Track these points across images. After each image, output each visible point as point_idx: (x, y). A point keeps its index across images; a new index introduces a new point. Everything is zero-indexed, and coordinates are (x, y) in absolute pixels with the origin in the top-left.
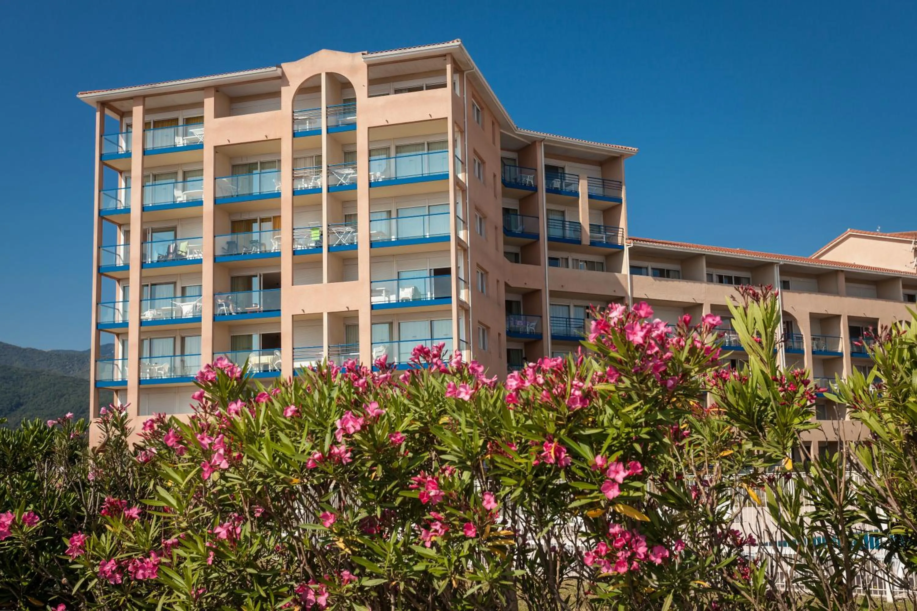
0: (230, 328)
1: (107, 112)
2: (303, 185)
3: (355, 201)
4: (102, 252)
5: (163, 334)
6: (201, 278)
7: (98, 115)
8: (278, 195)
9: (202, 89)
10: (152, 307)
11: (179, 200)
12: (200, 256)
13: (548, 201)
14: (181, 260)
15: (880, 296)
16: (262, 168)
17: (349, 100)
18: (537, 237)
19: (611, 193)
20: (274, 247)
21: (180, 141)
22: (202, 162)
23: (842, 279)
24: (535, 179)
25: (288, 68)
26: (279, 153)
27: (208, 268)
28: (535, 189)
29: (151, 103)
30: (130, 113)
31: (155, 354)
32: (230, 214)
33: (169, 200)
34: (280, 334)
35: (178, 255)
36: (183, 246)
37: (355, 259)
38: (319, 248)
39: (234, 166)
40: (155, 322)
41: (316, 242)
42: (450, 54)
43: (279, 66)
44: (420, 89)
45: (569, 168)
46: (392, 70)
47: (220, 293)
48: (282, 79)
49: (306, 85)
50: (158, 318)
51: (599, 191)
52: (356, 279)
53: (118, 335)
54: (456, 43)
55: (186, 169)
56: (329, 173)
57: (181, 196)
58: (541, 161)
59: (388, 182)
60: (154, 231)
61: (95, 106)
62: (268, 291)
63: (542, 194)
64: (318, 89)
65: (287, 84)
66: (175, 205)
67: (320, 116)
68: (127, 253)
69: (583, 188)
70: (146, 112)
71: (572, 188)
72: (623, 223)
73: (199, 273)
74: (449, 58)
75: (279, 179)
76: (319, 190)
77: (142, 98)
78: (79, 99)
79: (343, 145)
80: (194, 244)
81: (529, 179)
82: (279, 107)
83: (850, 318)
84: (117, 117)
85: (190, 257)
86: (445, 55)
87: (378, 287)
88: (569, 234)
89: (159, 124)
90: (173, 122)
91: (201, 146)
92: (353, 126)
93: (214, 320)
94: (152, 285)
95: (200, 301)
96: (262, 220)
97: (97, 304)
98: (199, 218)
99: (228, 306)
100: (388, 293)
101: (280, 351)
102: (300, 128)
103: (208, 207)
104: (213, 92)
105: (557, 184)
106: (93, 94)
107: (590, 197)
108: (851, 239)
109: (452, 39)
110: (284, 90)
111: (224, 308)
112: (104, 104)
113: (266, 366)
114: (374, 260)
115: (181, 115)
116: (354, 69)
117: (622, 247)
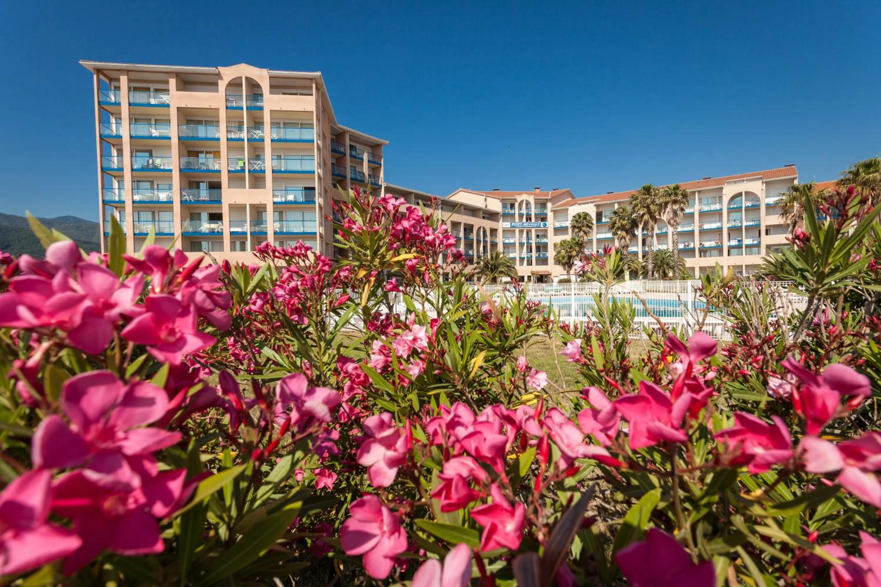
0: (189, 208)
1: (101, 77)
2: (233, 136)
3: (263, 149)
4: (103, 160)
5: (146, 209)
6: (172, 180)
7: (95, 77)
8: (218, 139)
9: (167, 73)
10: (138, 194)
11: (154, 135)
12: (171, 168)
13: (351, 161)
14: (156, 169)
15: (473, 216)
16: (205, 124)
17: (259, 94)
18: (345, 177)
19: (377, 161)
20: (217, 167)
21: (153, 101)
22: (169, 115)
23: (462, 207)
24: (345, 150)
25: (222, 70)
26: (218, 117)
27: (176, 175)
28: (344, 154)
29: (133, 76)
30: (118, 80)
31: (141, 219)
32: (187, 147)
33: (146, 134)
34: (221, 214)
35: (155, 166)
36: (158, 161)
37: (264, 178)
38: (243, 170)
39: (188, 121)
40: (140, 202)
41: (241, 167)
42: (315, 79)
43: (217, 68)
44: (296, 94)
45: (358, 146)
46: (281, 82)
47: (184, 189)
48: (219, 75)
49: (232, 82)
50: (143, 200)
51: (371, 159)
52: (265, 188)
53: (116, 208)
54: (319, 73)
55: (157, 118)
56: (248, 131)
57: (155, 133)
58: (348, 142)
59: (279, 140)
60: (137, 151)
61: (92, 71)
62: (212, 190)
63: (348, 157)
64: (240, 85)
65: (222, 79)
66: (151, 137)
67: (242, 100)
68: (121, 161)
69: (365, 157)
70: (129, 80)
71: (360, 156)
72: (382, 175)
73: (171, 177)
74: (314, 81)
75: (218, 131)
76: (243, 140)
77: (127, 72)
78: (81, 66)
79: (254, 118)
80: (165, 161)
81: (342, 149)
82: (217, 91)
83: (465, 224)
84: (107, 81)
85: (162, 168)
86: (311, 79)
87: (277, 193)
88: (358, 178)
89: (136, 89)
90: (148, 89)
91: (168, 106)
92: (261, 108)
93: (181, 203)
94: (138, 181)
95: (171, 193)
96: (207, 153)
97: (102, 189)
98: (169, 147)
99: (189, 196)
100: (282, 197)
101: (222, 223)
102: (229, 105)
103: (175, 141)
104: (175, 76)
105: (354, 153)
106: (91, 63)
107: (369, 161)
108: (461, 193)
109: (317, 71)
110: (220, 82)
111: (187, 197)
112: (99, 71)
113: (213, 229)
114: (274, 179)
115: (152, 86)
116: (262, 77)
117: (381, 186)
